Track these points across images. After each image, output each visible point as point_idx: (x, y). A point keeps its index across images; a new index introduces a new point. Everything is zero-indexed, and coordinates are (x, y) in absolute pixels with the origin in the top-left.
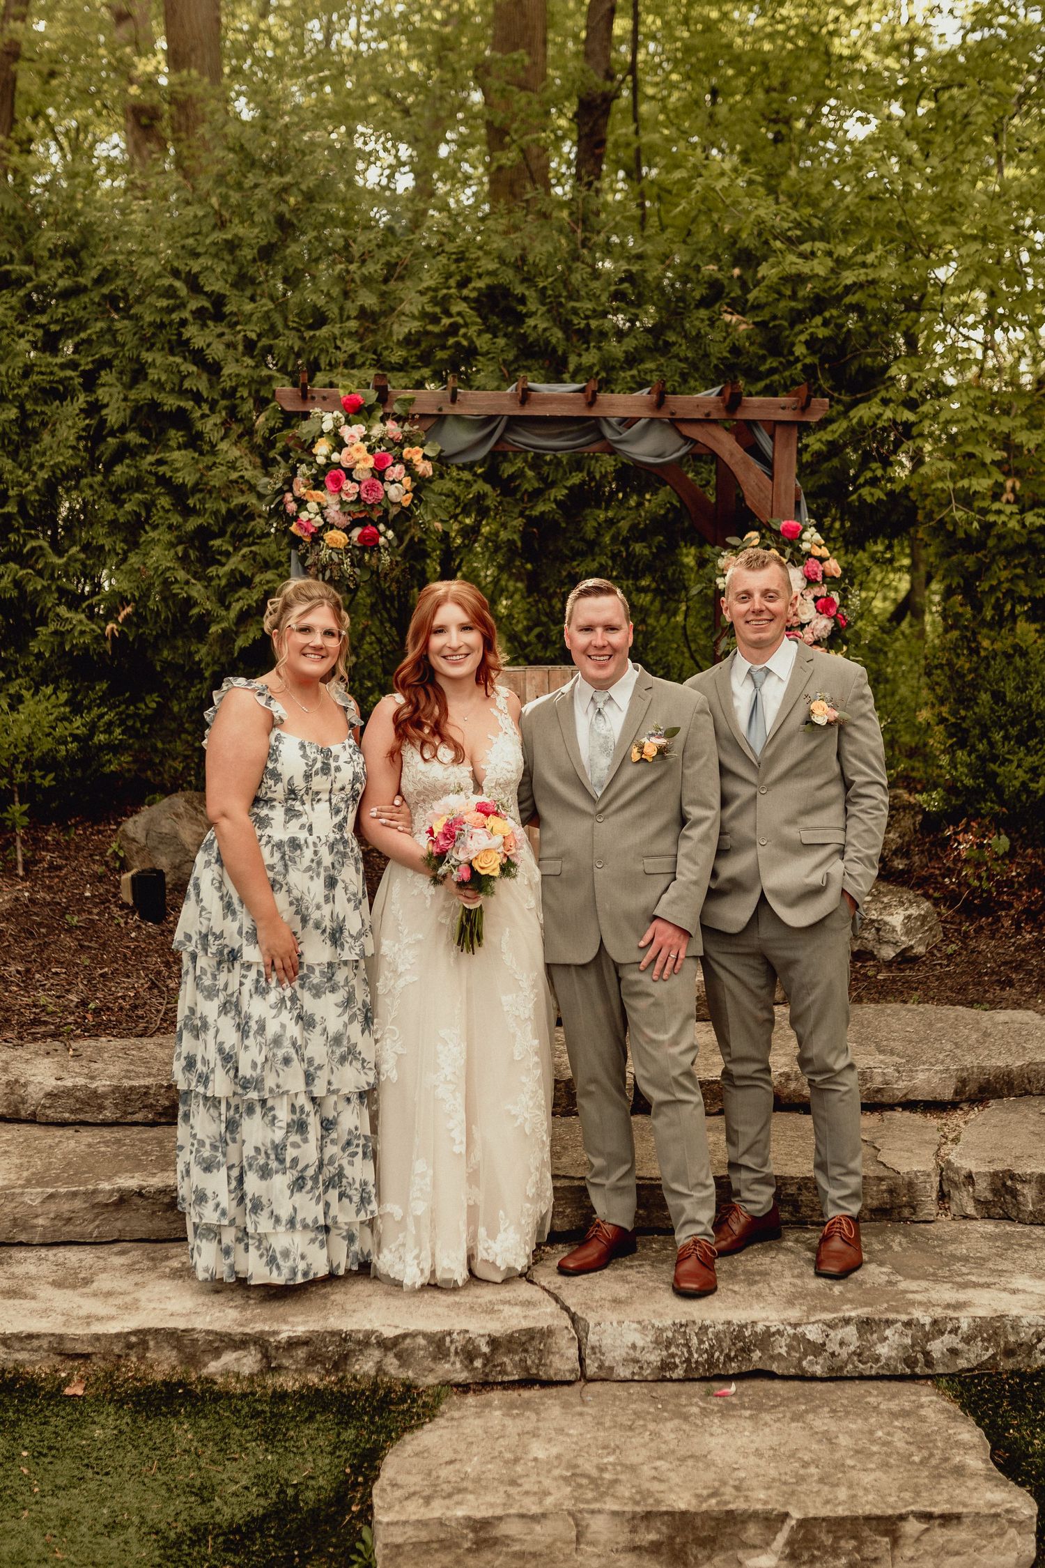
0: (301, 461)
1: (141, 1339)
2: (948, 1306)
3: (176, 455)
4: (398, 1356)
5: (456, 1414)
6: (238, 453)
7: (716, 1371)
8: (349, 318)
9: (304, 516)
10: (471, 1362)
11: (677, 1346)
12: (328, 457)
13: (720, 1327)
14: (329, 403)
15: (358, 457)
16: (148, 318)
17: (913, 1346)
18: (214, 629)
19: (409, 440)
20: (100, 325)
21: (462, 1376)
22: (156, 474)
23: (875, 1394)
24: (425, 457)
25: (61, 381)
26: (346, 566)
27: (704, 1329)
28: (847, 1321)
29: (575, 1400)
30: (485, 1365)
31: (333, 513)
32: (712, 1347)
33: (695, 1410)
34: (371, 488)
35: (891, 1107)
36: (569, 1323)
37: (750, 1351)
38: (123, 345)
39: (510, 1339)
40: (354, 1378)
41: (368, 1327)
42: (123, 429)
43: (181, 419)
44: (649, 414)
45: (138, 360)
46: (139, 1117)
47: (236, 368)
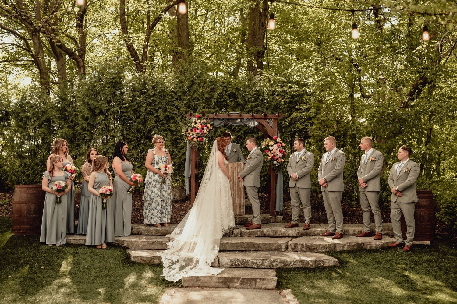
0: (189, 126)
2: (277, 258)
3: (172, 125)
9: (190, 136)
12: (194, 126)
14: (194, 116)
15: (199, 126)
16: (168, 100)
17: (270, 263)
19: (208, 123)
20: (159, 101)
23: (263, 270)
24: (211, 125)
26: (197, 145)
27: (238, 260)
28: (260, 259)
31: (195, 136)
34: (201, 131)
35: (286, 237)
37: (245, 263)
38: (163, 105)
42: (163, 120)
43: (173, 118)
45: (166, 107)
46: (158, 234)
47: (183, 109)
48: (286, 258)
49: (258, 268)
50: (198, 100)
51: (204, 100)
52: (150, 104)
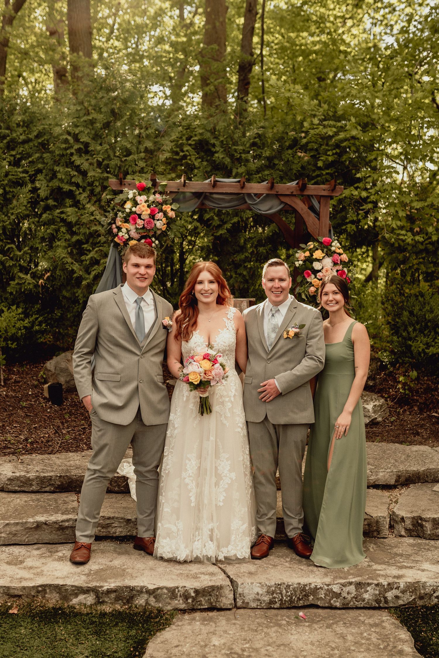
0: (119, 211)
1: (43, 589)
2: (395, 577)
3: (69, 209)
4: (155, 597)
5: (180, 623)
6: (94, 209)
7: (293, 605)
8: (141, 152)
9: (120, 234)
10: (187, 600)
11: (277, 594)
12: (131, 209)
13: (295, 586)
14: (131, 186)
15: (144, 209)
16: (57, 152)
17: (379, 594)
18: (84, 283)
19: (165, 202)
20: (37, 155)
21: (183, 606)
22: (60, 217)
23: (363, 616)
24: (173, 209)
25: (20, 179)
27: (288, 586)
28: (351, 583)
29: (232, 617)
30: (193, 601)
31: (133, 233)
32: (292, 594)
33: (284, 622)
34: (149, 223)
36: (229, 583)
37: (308, 596)
38: (47, 164)
39: (204, 590)
40: (136, 607)
41: (142, 584)
42: (47, 199)
43: (70, 194)
44: (267, 192)
45: (53, 170)
46: (47, 489)
47: (94, 173)
48: (423, 577)
49: (345, 607)
50: (129, 153)
51: (143, 155)
52: (16, 163)
